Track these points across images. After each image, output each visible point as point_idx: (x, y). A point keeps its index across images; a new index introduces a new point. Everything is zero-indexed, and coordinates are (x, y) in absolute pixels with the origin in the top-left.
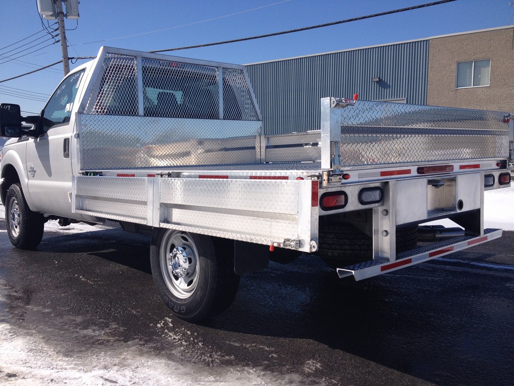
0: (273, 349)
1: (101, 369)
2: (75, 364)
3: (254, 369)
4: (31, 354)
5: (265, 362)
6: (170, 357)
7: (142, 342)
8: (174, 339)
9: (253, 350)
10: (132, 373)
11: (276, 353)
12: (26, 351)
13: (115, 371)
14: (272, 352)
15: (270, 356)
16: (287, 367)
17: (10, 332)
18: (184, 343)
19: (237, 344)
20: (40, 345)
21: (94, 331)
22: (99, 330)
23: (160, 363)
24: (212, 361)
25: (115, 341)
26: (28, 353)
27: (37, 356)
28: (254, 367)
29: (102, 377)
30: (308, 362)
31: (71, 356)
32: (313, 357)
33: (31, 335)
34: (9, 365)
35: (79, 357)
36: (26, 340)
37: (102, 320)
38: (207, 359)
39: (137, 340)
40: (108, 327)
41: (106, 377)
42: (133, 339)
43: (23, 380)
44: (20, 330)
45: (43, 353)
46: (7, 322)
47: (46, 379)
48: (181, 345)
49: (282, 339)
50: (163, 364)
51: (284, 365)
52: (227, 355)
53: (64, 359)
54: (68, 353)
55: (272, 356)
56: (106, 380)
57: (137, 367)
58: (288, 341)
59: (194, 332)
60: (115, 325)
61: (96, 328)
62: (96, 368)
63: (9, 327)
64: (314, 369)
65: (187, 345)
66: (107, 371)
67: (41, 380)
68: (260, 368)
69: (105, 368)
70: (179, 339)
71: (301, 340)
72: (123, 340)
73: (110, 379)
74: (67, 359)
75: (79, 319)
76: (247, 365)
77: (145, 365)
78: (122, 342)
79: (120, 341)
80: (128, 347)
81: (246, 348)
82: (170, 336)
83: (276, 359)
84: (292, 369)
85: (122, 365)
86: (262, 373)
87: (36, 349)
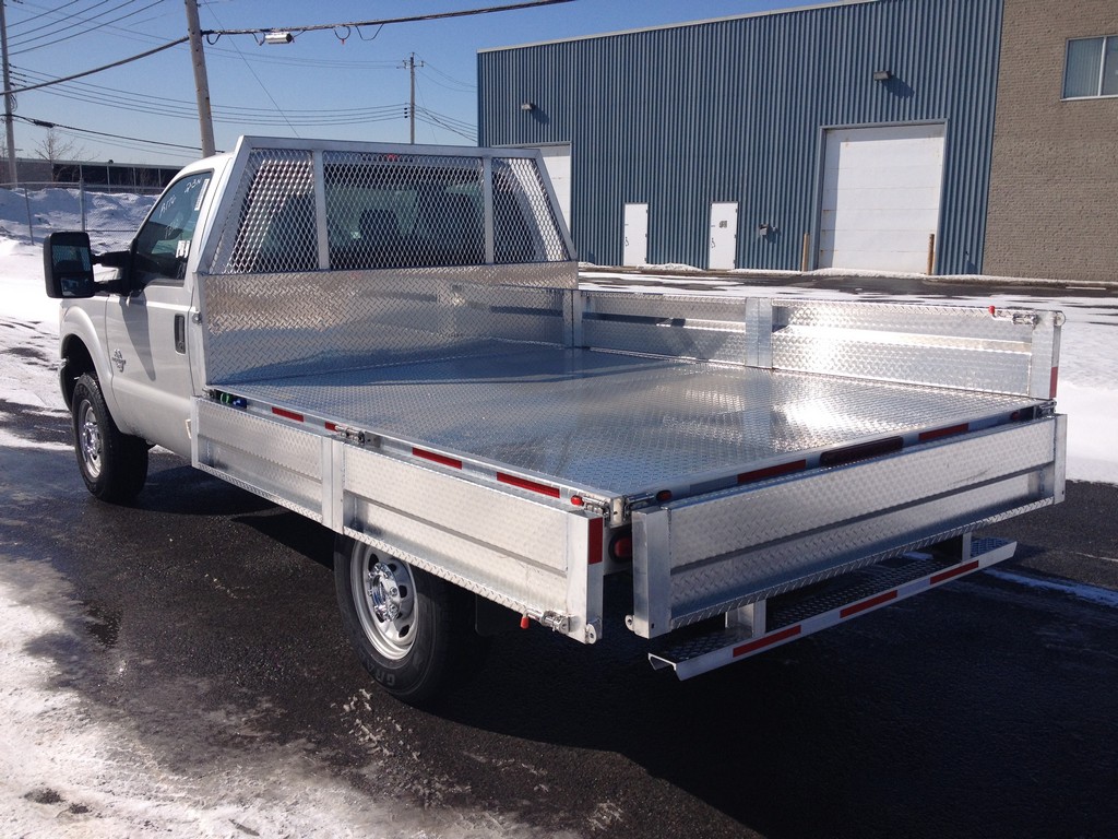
0: (545, 773)
1: (233, 802)
2: (190, 791)
3: (501, 818)
4: (114, 763)
5: (525, 802)
6: (358, 782)
7: (311, 746)
8: (370, 740)
9: (508, 774)
10: (285, 814)
11: (549, 781)
12: (106, 755)
13: (256, 809)
14: (541, 779)
15: (536, 789)
16: (562, 815)
17: (79, 713)
18: (385, 751)
19: (481, 759)
20: (131, 745)
21: (228, 714)
22: (237, 713)
23: (338, 795)
24: (430, 794)
25: (264, 741)
26: (109, 762)
27: (123, 768)
28: (501, 813)
29: (232, 821)
30: (601, 805)
31: (184, 772)
32: (613, 796)
33: (116, 719)
34: (76, 786)
35: (196, 773)
36: (105, 732)
37: (244, 690)
38: (422, 791)
39: (304, 740)
40: (254, 706)
41: (240, 821)
42: (296, 738)
43: (98, 821)
44: (96, 707)
45: (135, 762)
46: (75, 687)
47: (137, 821)
48: (380, 756)
49: (565, 750)
50: (342, 799)
51: (557, 811)
52: (458, 783)
53: (171, 778)
54: (178, 764)
55: (540, 789)
56: (240, 827)
57: (296, 803)
58: (575, 755)
59: (407, 728)
60: (267, 701)
61: (232, 707)
62: (225, 801)
63: (77, 700)
64: (608, 822)
65: (390, 756)
66: (242, 810)
67: (128, 823)
68: (513, 814)
69: (241, 801)
70: (378, 741)
71: (599, 754)
72: (278, 738)
73: (246, 826)
74: (176, 778)
75: (204, 685)
76: (491, 807)
77: (311, 798)
78: (276, 744)
79: (273, 740)
80: (285, 755)
81: (496, 768)
82: (364, 735)
83: (546, 795)
84: (569, 819)
85: (271, 797)
86: (514, 827)
87: (123, 753)
